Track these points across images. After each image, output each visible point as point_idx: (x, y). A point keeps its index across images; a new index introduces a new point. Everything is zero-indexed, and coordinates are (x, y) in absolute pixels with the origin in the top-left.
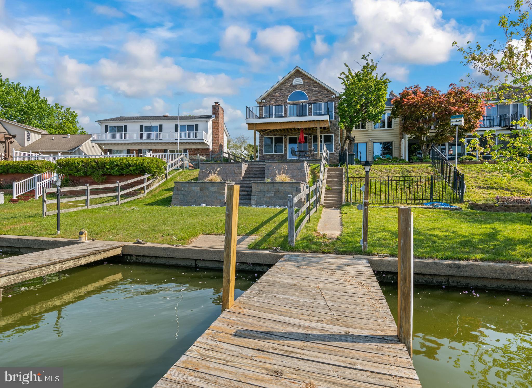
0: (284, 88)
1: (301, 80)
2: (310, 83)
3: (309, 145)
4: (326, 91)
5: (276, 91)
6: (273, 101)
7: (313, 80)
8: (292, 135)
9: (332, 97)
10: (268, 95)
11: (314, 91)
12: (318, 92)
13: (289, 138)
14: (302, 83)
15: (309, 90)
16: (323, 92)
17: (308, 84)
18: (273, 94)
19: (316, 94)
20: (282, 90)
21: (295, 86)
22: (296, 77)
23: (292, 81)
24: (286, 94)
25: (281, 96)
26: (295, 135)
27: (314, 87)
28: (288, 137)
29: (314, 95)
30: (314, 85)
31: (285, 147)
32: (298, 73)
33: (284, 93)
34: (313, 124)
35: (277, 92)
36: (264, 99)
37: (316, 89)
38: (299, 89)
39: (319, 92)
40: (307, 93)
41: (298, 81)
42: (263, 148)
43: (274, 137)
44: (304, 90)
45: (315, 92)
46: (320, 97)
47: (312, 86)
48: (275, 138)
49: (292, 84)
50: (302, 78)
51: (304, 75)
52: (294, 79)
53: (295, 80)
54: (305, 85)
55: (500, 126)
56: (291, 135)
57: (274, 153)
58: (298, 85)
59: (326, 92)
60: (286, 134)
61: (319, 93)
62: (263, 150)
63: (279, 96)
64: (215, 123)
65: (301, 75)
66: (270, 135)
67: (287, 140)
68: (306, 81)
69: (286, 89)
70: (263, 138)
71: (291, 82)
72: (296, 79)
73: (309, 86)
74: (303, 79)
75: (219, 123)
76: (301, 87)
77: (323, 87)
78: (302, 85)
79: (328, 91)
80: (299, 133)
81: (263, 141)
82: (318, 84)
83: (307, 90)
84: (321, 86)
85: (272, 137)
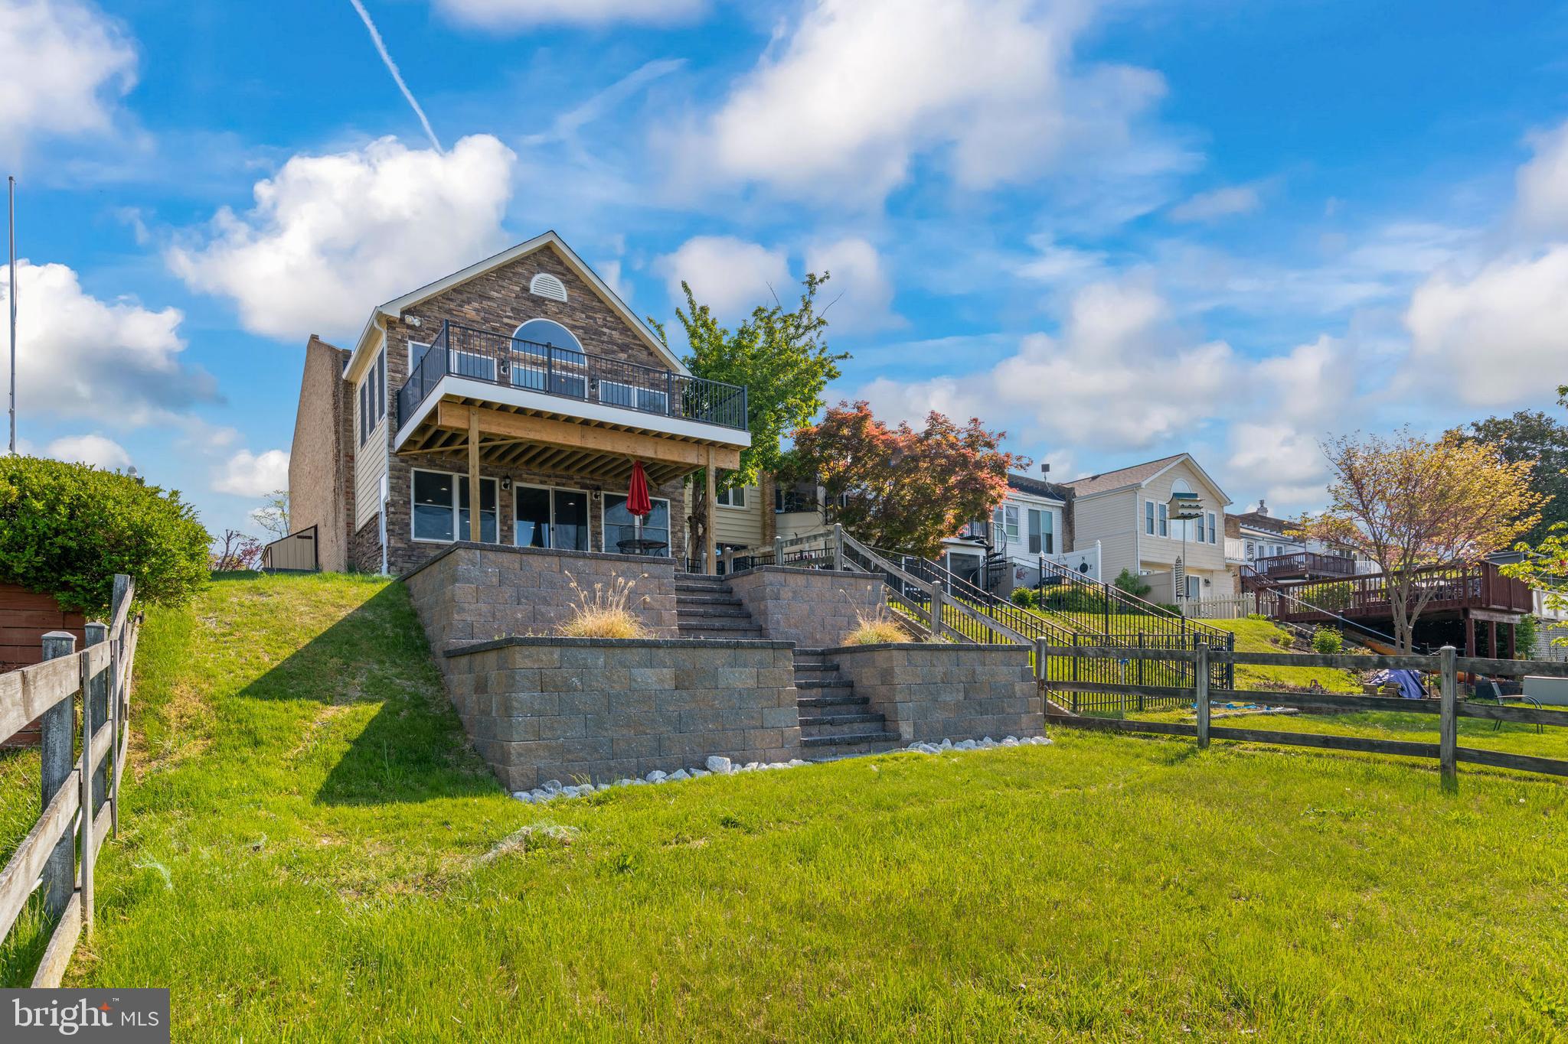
0: (495, 294)
1: (562, 285)
2: (593, 309)
3: (593, 526)
4: (645, 353)
5: (465, 297)
6: (453, 334)
7: (601, 301)
8: (531, 481)
10: (428, 302)
11: (605, 338)
13: (518, 489)
14: (565, 299)
16: (635, 353)
17: (585, 309)
18: (452, 306)
19: (613, 352)
20: (490, 299)
21: (538, 302)
22: (542, 268)
23: (529, 280)
24: (506, 320)
25: (486, 320)
26: (542, 482)
27: (605, 326)
28: (516, 484)
29: (605, 352)
30: (604, 319)
31: (503, 523)
32: (548, 257)
33: (499, 316)
35: (469, 303)
36: (410, 312)
37: (610, 336)
38: (555, 316)
39: (623, 348)
40: (582, 339)
41: (545, 285)
42: (408, 514)
43: (455, 477)
44: (573, 328)
45: (608, 343)
46: (626, 366)
47: (600, 322)
48: (461, 479)
49: (526, 289)
50: (563, 282)
51: (573, 270)
52: (533, 274)
53: (538, 276)
54: (574, 309)
56: (525, 481)
58: (550, 300)
59: (643, 356)
60: (510, 474)
61: (622, 351)
62: (408, 525)
63: (478, 319)
65: (559, 268)
66: (442, 468)
67: (511, 494)
68: (576, 294)
69: (505, 301)
70: (408, 471)
71: (524, 282)
72: (543, 275)
73: (588, 317)
74: (568, 284)
76: (560, 313)
77: (635, 337)
78: (563, 303)
79: (651, 354)
80: (556, 476)
81: (409, 487)
82: (620, 319)
83: (582, 328)
84: (630, 330)
85: (451, 476)
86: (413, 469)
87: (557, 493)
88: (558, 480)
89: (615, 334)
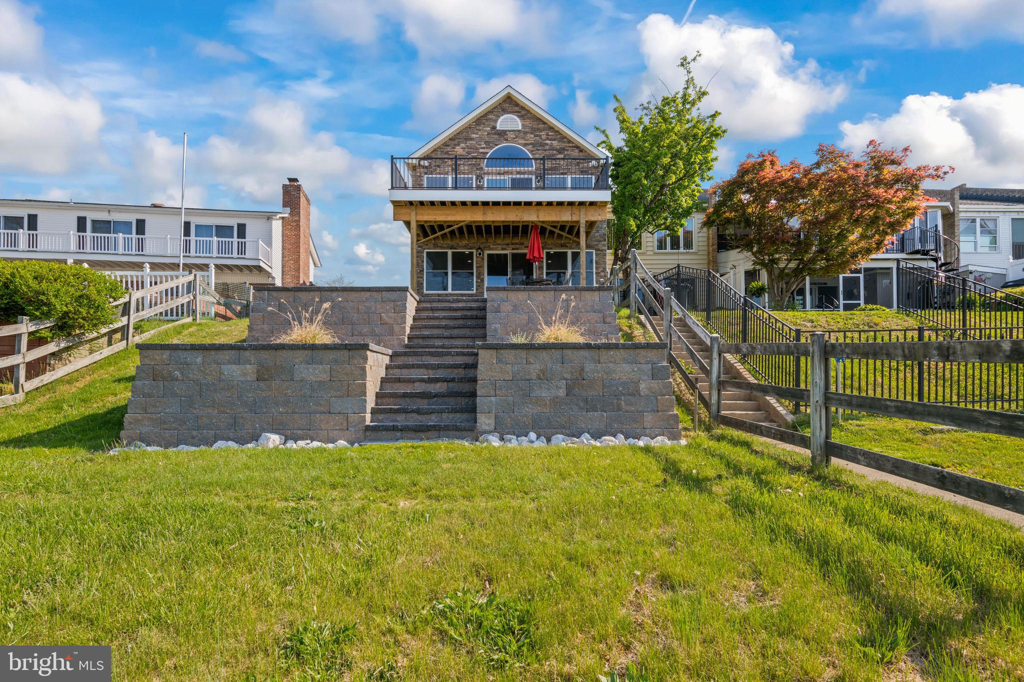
0: (475, 136)
1: (518, 120)
2: (539, 130)
4: (577, 151)
5: (456, 142)
6: (448, 166)
7: (544, 123)
8: (495, 249)
9: (591, 164)
10: (435, 150)
11: (547, 147)
12: (557, 150)
13: (489, 255)
14: (520, 128)
16: (569, 153)
17: (533, 131)
18: (449, 149)
19: (554, 155)
20: (471, 139)
21: (502, 134)
22: (505, 111)
23: (496, 121)
24: (481, 150)
25: (469, 153)
26: (503, 248)
27: (548, 139)
28: (487, 252)
30: (547, 135)
31: (478, 278)
32: (510, 103)
33: (477, 149)
34: (569, 213)
35: (459, 145)
36: (424, 158)
37: (551, 145)
38: (513, 140)
41: (509, 122)
42: (422, 278)
43: (450, 252)
44: (525, 145)
45: (550, 150)
46: (562, 163)
47: (544, 137)
48: (453, 253)
49: (494, 128)
50: (519, 117)
51: (523, 108)
52: (499, 117)
53: (502, 118)
54: (526, 133)
56: (492, 249)
57: (450, 291)
58: (510, 131)
59: (576, 153)
60: (482, 246)
61: (560, 153)
62: (422, 284)
63: (464, 153)
64: (289, 227)
65: (517, 109)
66: (442, 248)
67: (483, 259)
68: (527, 123)
69: (481, 138)
70: (422, 252)
71: (492, 123)
72: (505, 116)
73: (537, 136)
74: (522, 117)
75: (298, 226)
76: (516, 138)
77: (569, 142)
78: (519, 131)
79: (581, 151)
80: (513, 244)
81: (423, 262)
82: (558, 132)
83: (531, 144)
84: (566, 138)
85: (447, 252)
86: (426, 251)
87: (514, 255)
88: (513, 246)
89: (555, 143)
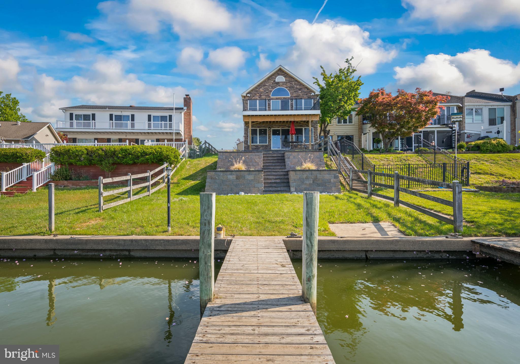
3: (291, 137)
9: (312, 94)
15: (291, 88)
25: (265, 91)
29: (295, 92)
39: (300, 89)
40: (289, 90)
46: (301, 94)
53: (278, 77)
55: (439, 124)
